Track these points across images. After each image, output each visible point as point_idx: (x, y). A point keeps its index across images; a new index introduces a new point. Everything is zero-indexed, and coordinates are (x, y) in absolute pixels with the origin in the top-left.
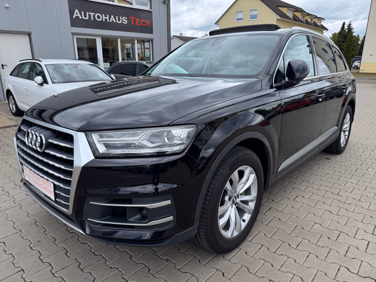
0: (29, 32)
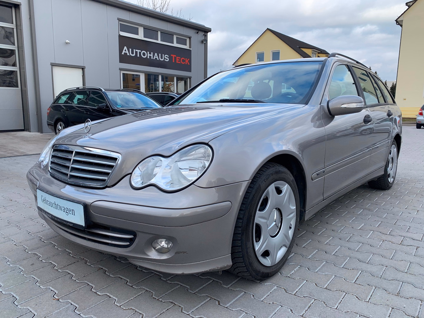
0: (83, 66)
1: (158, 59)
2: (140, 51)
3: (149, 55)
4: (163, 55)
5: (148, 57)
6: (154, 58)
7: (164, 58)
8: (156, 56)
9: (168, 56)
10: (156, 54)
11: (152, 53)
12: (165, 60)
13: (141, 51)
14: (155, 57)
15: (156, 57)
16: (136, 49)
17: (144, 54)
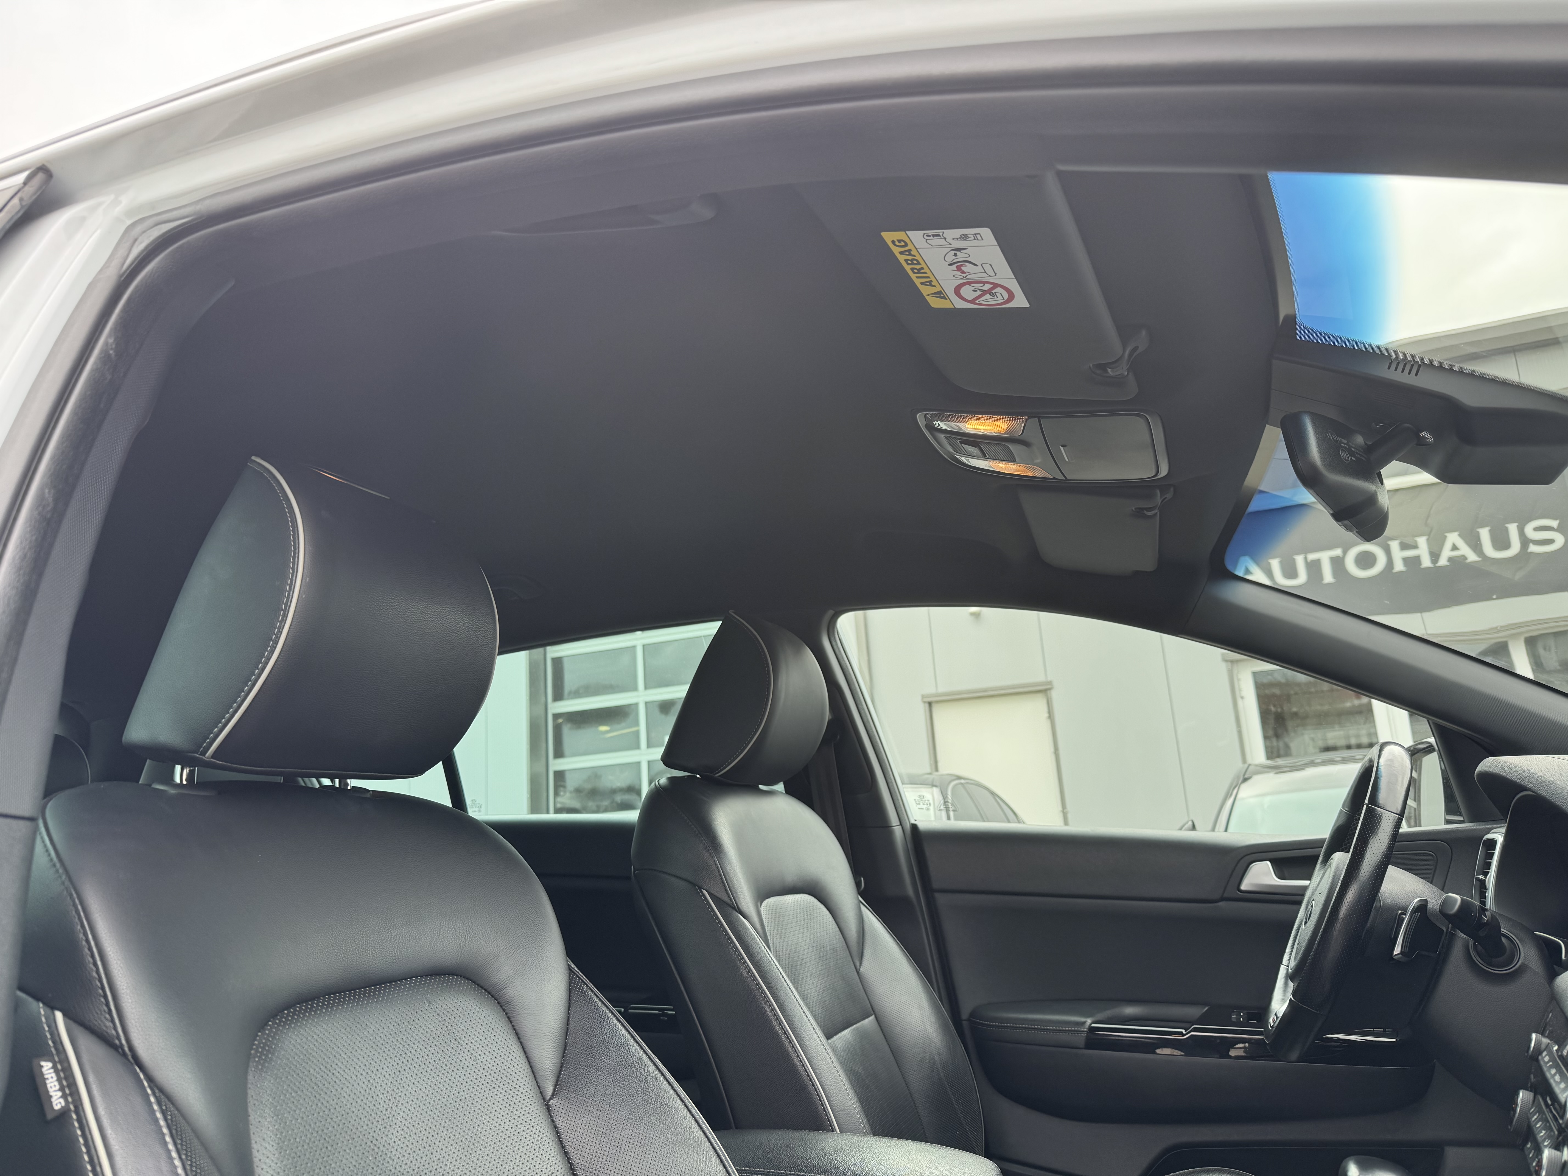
0: (1046, 683)
1: (1472, 557)
2: (1338, 552)
3: (1398, 555)
4: (1513, 528)
5: (1399, 566)
6: (1443, 561)
7: (1525, 542)
8: (1455, 548)
9: (1554, 524)
10: (1453, 538)
11: (1422, 541)
12: (1533, 548)
13: (1345, 552)
14: (1446, 554)
15: (1456, 553)
16: (1305, 551)
17: (1365, 560)
